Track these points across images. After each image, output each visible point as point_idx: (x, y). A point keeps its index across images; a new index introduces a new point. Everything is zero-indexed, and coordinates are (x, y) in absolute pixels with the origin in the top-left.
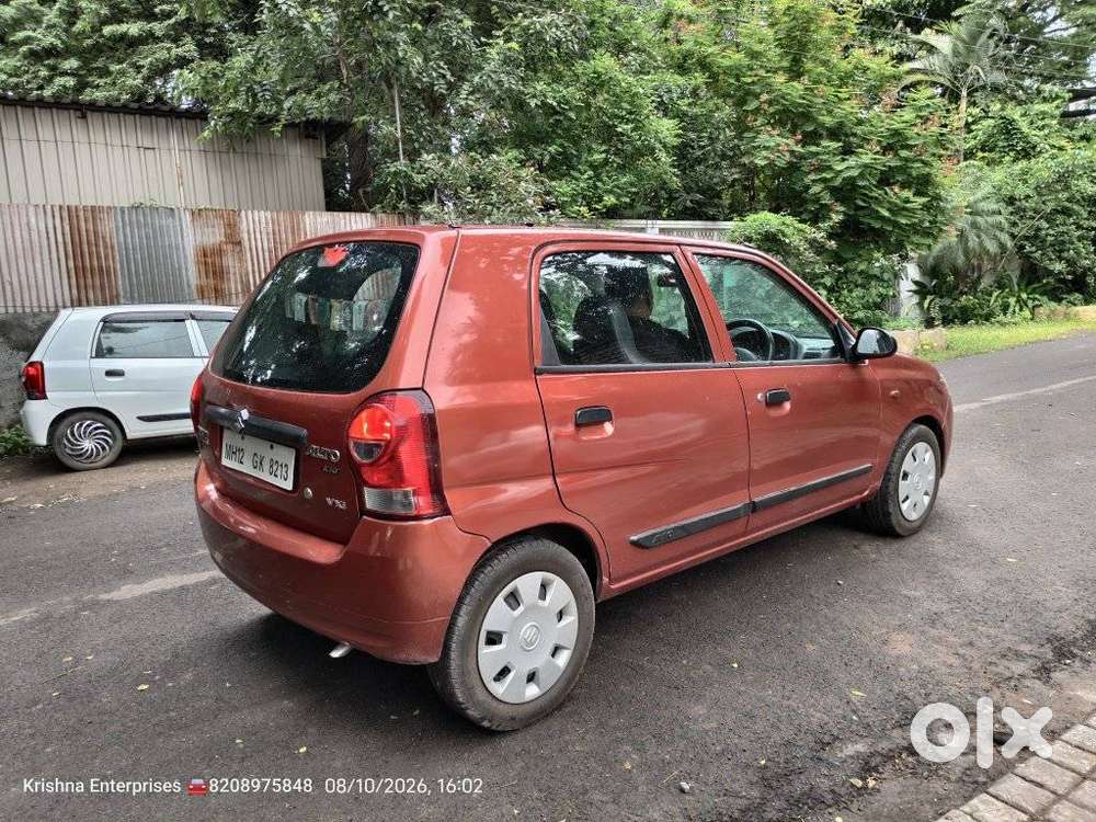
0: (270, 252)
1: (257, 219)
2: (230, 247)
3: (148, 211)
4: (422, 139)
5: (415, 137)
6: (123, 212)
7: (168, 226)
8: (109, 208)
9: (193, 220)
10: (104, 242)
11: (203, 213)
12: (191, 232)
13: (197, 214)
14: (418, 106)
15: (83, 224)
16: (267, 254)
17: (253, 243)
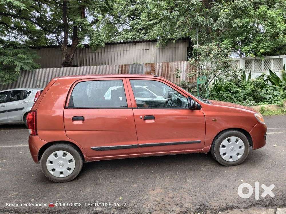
0: (161, 72)
1: (159, 65)
2: (152, 72)
3: (136, 65)
4: (204, 40)
5: (202, 40)
6: (131, 65)
7: (140, 68)
8: (129, 65)
9: (145, 66)
10: (127, 72)
11: (147, 64)
12: (144, 68)
13: (146, 65)
14: (203, 31)
15: (123, 68)
16: (161, 73)
17: (158, 70)
